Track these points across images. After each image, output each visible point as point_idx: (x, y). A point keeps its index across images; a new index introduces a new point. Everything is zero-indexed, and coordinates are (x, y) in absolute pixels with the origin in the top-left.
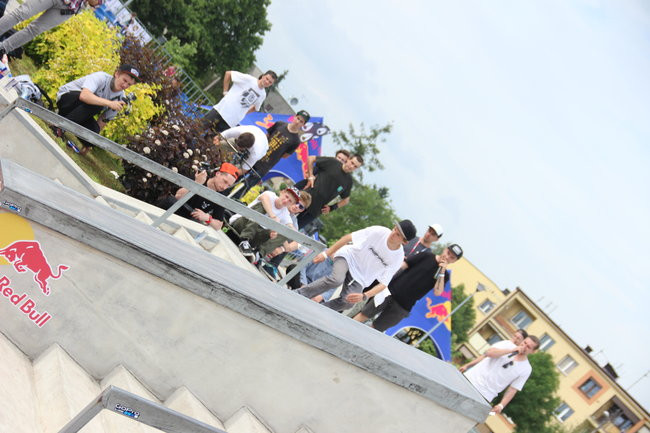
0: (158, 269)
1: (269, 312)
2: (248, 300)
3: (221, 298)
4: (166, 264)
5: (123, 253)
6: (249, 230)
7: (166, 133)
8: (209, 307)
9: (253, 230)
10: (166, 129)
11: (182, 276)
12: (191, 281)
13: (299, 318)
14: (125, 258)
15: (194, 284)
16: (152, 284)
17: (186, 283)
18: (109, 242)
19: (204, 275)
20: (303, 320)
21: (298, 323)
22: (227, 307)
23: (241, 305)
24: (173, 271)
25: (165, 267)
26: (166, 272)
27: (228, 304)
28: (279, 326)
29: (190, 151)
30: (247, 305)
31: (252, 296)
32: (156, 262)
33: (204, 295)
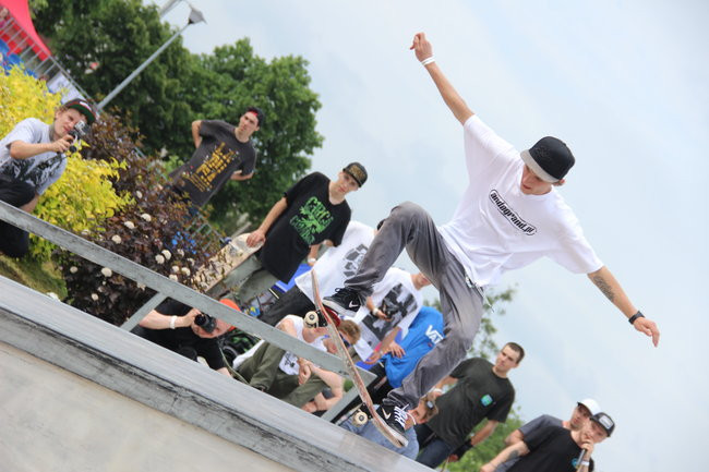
0: (88, 366)
1: (267, 434)
2: (234, 414)
3: (189, 412)
4: (101, 358)
5: (30, 340)
6: (263, 375)
7: (130, 224)
8: (171, 428)
9: (269, 373)
10: (131, 219)
11: (125, 377)
12: (141, 386)
13: (315, 444)
14: (34, 350)
15: (146, 389)
16: (78, 391)
17: (132, 389)
18: (9, 325)
19: (162, 375)
20: (321, 446)
21: (313, 451)
22: (199, 426)
23: (221, 423)
24: (111, 370)
25: (98, 363)
26: (101, 371)
27: (201, 421)
28: (283, 457)
29: (167, 253)
30: (231, 422)
31: (239, 409)
32: (83, 355)
33: (162, 407)
